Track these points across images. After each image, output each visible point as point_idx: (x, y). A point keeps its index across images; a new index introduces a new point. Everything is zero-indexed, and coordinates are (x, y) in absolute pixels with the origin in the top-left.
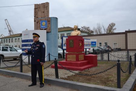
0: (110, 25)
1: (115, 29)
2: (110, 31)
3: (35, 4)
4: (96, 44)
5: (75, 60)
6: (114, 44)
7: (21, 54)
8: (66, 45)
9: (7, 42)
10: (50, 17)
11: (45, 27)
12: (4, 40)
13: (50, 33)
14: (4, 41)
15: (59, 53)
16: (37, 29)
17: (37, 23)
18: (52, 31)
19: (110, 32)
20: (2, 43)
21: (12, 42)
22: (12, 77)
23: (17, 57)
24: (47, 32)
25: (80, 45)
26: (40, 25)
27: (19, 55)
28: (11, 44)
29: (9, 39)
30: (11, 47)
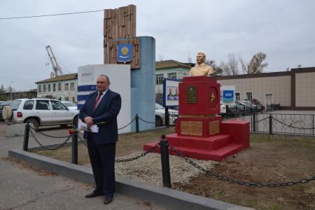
0: (254, 57)
1: (266, 65)
2: (255, 69)
3: (105, 10)
4: (232, 97)
5: (201, 134)
6: (267, 95)
7: (76, 116)
8: (178, 97)
9: (49, 91)
10: (137, 36)
11: (127, 59)
12: (44, 86)
13: (138, 72)
14: (45, 89)
15: (157, 114)
16: (109, 63)
17: (111, 49)
18: (143, 67)
19: (254, 71)
20: (40, 91)
21: (59, 89)
22: (53, 174)
23: (69, 121)
24: (132, 70)
25: (212, 99)
26: (115, 54)
27: (71, 118)
28: (57, 94)
29: (54, 85)
30: (55, 102)
